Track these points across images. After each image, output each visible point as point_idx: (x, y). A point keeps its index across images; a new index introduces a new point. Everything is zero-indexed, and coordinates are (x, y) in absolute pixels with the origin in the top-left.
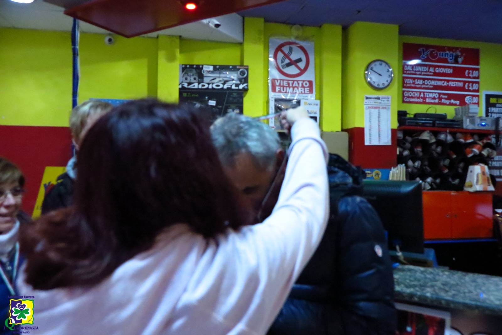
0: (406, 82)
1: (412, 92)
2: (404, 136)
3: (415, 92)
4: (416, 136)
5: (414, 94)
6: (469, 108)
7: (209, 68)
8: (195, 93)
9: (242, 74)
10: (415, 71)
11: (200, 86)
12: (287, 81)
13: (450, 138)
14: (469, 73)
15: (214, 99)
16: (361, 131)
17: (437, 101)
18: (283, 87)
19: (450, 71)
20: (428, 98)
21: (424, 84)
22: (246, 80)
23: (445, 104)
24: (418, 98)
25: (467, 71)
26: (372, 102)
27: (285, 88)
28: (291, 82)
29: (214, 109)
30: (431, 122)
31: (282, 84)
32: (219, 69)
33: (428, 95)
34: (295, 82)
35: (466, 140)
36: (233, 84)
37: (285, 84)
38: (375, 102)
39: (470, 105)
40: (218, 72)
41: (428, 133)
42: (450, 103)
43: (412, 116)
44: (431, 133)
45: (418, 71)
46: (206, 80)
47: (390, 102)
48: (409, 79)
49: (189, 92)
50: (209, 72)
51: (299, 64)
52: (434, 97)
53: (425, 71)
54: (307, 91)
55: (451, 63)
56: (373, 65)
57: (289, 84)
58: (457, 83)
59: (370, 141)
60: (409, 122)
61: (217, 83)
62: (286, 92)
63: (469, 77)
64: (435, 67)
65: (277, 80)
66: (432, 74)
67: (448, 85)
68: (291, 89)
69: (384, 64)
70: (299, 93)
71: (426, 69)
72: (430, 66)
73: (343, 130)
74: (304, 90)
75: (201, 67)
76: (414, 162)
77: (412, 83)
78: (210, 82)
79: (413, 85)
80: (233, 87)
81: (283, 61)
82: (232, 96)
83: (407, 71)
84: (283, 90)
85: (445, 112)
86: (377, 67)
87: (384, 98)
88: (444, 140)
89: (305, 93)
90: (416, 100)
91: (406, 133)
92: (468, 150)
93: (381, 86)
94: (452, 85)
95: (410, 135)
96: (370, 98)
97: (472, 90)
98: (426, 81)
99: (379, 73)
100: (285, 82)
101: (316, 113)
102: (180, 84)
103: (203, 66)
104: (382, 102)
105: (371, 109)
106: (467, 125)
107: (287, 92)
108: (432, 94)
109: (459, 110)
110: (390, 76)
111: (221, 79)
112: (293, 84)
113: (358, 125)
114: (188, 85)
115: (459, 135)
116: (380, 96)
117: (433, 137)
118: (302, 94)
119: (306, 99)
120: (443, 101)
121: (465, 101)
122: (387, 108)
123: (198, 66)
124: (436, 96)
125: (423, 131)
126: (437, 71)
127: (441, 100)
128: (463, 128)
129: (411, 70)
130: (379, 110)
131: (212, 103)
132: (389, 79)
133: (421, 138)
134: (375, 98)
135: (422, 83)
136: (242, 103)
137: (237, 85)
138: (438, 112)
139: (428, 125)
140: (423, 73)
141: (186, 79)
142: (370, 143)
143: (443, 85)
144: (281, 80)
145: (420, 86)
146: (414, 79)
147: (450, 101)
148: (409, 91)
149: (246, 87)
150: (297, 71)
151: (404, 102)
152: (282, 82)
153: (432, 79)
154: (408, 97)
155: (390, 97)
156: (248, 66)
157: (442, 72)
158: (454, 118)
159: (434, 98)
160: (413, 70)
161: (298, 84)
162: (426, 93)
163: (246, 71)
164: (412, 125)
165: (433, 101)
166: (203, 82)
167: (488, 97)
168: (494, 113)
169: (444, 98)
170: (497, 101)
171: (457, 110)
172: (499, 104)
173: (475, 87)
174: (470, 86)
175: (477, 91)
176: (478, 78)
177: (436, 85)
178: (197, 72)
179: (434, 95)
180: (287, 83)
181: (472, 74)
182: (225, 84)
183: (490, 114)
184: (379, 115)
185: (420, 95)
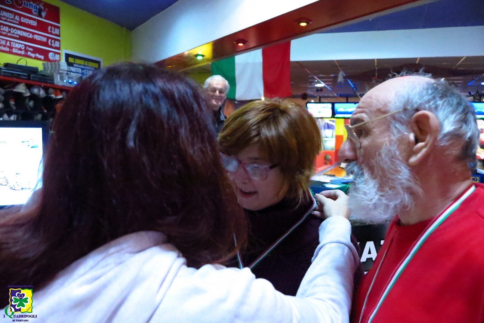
3: (2, 39)
4: (9, 88)
6: (59, 65)
13: (42, 93)
14: (51, 30)
17: (23, 52)
19: (35, 23)
20: (15, 48)
21: (10, 32)
23: (31, 57)
24: (4, 46)
25: (50, 27)
30: (26, 75)
33: (14, 45)
35: (56, 95)
41: (23, 86)
42: (35, 56)
43: (2, 66)
44: (26, 87)
45: (4, 16)
53: (11, 18)
55: (36, 16)
58: (41, 37)
60: (4, 72)
63: (52, 34)
64: (20, 15)
66: (17, 22)
67: (33, 38)
72: (15, 14)
76: (9, 116)
85: (35, 66)
88: (37, 94)
90: (3, 48)
92: (57, 105)
94: (37, 39)
95: (2, 87)
97: (54, 47)
98: (12, 29)
106: (58, 81)
108: (18, 44)
109: (48, 66)
115: (51, 90)
117: (28, 91)
120: (29, 53)
121: (48, 57)
124: (23, 47)
125: (18, 83)
126: (22, 21)
127: (27, 53)
128: (54, 84)
133: (15, 90)
135: (8, 31)
138: (29, 65)
139: (24, 77)
140: (8, 20)
143: (28, 37)
145: (6, 33)
147: (35, 55)
153: (18, 29)
157: (27, 23)
159: (21, 49)
162: (12, 43)
164: (6, 76)
165: (19, 52)
167: (67, 56)
168: (73, 72)
169: (30, 51)
170: (74, 61)
171: (46, 65)
172: (76, 64)
173: (57, 44)
174: (53, 42)
175: (59, 49)
176: (59, 36)
177: (22, 35)
179: (21, 46)
181: (54, 31)
183: (69, 72)
185: (6, 43)
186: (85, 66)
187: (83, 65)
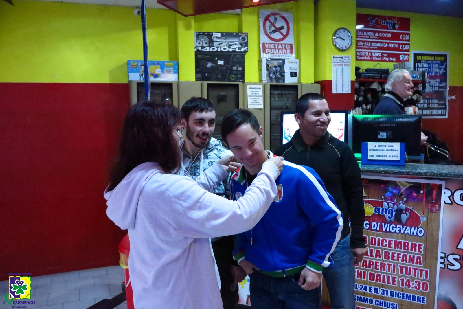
0: (358, 44)
1: (363, 52)
2: (359, 87)
3: (365, 52)
4: (367, 86)
5: (364, 54)
6: (405, 64)
7: (217, 35)
8: (208, 55)
9: (243, 39)
10: (366, 36)
11: (211, 50)
12: (273, 45)
14: (403, 37)
15: (223, 60)
16: (330, 82)
17: (380, 59)
18: (271, 49)
19: (389, 35)
20: (374, 56)
21: (371, 46)
22: (246, 44)
23: (386, 61)
24: (367, 56)
25: (401, 35)
26: (337, 60)
27: (272, 50)
28: (276, 45)
29: (222, 67)
30: (379, 75)
31: (270, 47)
32: (225, 35)
33: (374, 54)
34: (280, 45)
36: (237, 47)
38: (340, 60)
40: (224, 37)
41: (377, 84)
42: (389, 60)
43: (364, 71)
44: (379, 84)
45: (367, 36)
46: (215, 44)
47: (350, 60)
48: (360, 42)
49: (203, 54)
50: (217, 38)
51: (282, 31)
52: (378, 56)
53: (372, 35)
54: (289, 52)
55: (391, 29)
56: (338, 32)
57: (275, 46)
58: (394, 44)
59: (336, 90)
60: (363, 76)
61: (224, 46)
63: (403, 40)
64: (379, 32)
65: (267, 43)
66: (377, 38)
67: (388, 46)
68: (277, 50)
69: (346, 31)
70: (283, 54)
71: (373, 34)
72: (376, 32)
73: (315, 82)
74: (287, 52)
75: (211, 34)
76: (366, 106)
77: (363, 45)
78: (218, 46)
79: (364, 47)
80: (237, 50)
81: (270, 29)
82: (236, 57)
83: (359, 35)
84: (271, 51)
85: (387, 68)
86: (341, 34)
87: (346, 58)
89: (287, 54)
90: (366, 58)
91: (361, 84)
93: (344, 48)
94: (391, 47)
95: (363, 85)
96: (336, 58)
97: (404, 50)
98: (373, 43)
99: (343, 38)
101: (296, 69)
102: (195, 48)
103: (212, 33)
104: (345, 60)
105: (337, 66)
107: (274, 53)
108: (377, 53)
109: (397, 66)
110: (350, 40)
111: (226, 43)
112: (278, 46)
113: (327, 78)
114: (202, 49)
116: (343, 56)
117: (380, 86)
118: (285, 55)
119: (288, 59)
120: (384, 58)
121: (399, 59)
122: (348, 65)
123: (209, 33)
124: (380, 55)
125: (373, 82)
126: (380, 36)
127: (383, 58)
129: (362, 34)
130: (342, 67)
131: (221, 62)
132: (350, 43)
133: (371, 87)
134: (340, 58)
135: (369, 45)
136: (244, 62)
137: (240, 48)
138: (382, 68)
139: (377, 77)
140: (370, 37)
141: (199, 43)
142: (336, 92)
143: (384, 46)
144: (269, 43)
145: (368, 47)
146: (364, 42)
148: (361, 51)
149: (247, 50)
150: (281, 37)
151: (357, 59)
152: (270, 44)
153: (377, 42)
154: (360, 56)
155: (350, 56)
156: (247, 33)
157: (384, 36)
159: (378, 57)
160: (364, 35)
161: (282, 47)
162: (372, 53)
163: (246, 37)
164: (365, 78)
165: (377, 59)
166: (213, 46)
167: (415, 55)
168: (419, 67)
169: (385, 57)
170: (422, 58)
171: (396, 65)
172: (423, 60)
173: (407, 47)
174: (403, 47)
175: (408, 51)
176: (409, 41)
177: (379, 46)
178: (208, 38)
179: (378, 54)
180: (273, 46)
181: (405, 38)
182: (230, 47)
183: (416, 68)
184: (342, 70)
185: (368, 54)
186: (431, 61)
187: (430, 60)
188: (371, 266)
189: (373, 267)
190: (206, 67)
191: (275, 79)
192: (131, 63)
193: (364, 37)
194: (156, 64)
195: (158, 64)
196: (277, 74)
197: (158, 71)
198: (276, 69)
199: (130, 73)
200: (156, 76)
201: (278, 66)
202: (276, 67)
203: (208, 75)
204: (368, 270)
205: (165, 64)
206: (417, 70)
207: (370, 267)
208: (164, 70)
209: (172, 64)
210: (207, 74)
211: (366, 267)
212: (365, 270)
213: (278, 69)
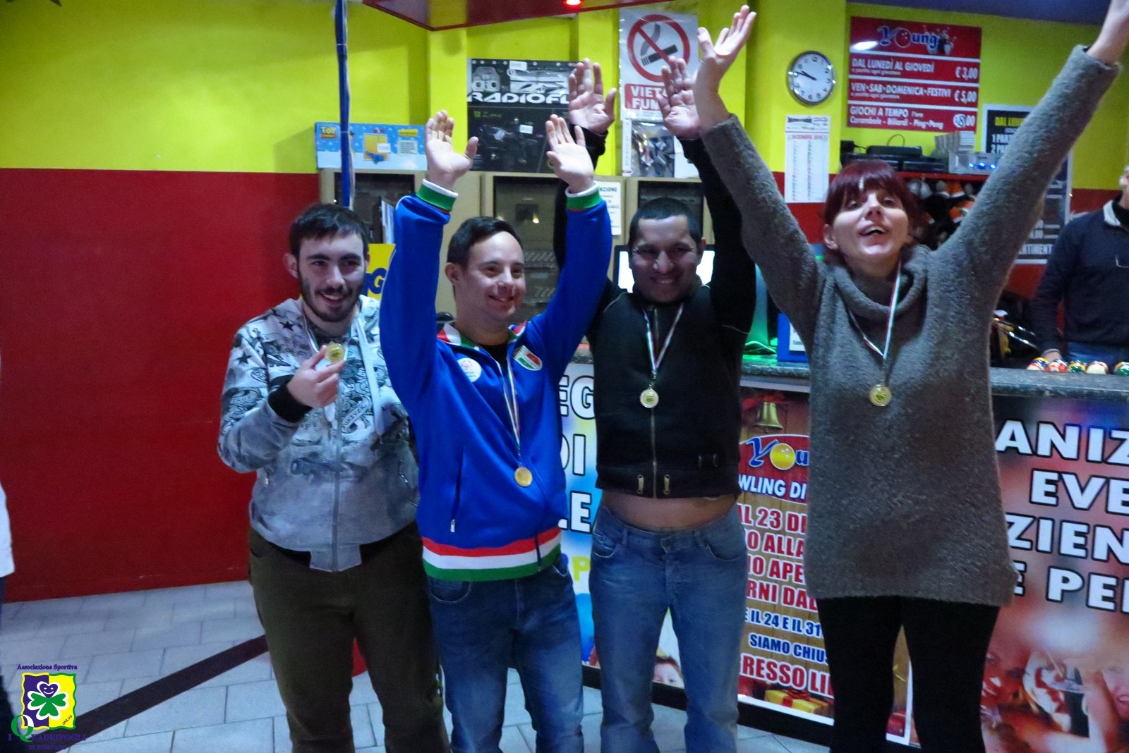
0: (853, 89)
1: (864, 106)
3: (869, 106)
5: (867, 111)
6: (959, 138)
7: (519, 66)
8: (496, 111)
10: (871, 69)
11: (505, 100)
12: (651, 89)
13: (925, 190)
14: (962, 72)
15: (530, 123)
17: (905, 123)
18: (645, 98)
19: (929, 68)
20: (891, 117)
21: (884, 92)
23: (919, 129)
24: (874, 117)
25: (959, 68)
26: (798, 126)
27: (648, 101)
29: (529, 140)
30: (896, 162)
31: (642, 95)
32: (537, 67)
33: (890, 112)
35: (951, 193)
37: (648, 93)
38: (804, 126)
39: (962, 132)
40: (535, 72)
42: (927, 126)
43: (864, 151)
45: (876, 69)
46: (514, 87)
47: (828, 127)
48: (859, 84)
49: (485, 110)
50: (518, 72)
52: (902, 115)
53: (887, 68)
55: (933, 54)
56: (801, 61)
57: (654, 93)
58: (940, 90)
59: (794, 195)
61: (534, 92)
62: (650, 109)
63: (962, 80)
64: (904, 60)
65: (635, 86)
66: (899, 73)
67: (925, 94)
69: (820, 59)
71: (889, 65)
72: (896, 59)
75: (505, 63)
77: (864, 90)
78: (521, 92)
79: (867, 95)
81: (643, 52)
83: (855, 68)
84: (645, 104)
85: (919, 144)
86: (808, 65)
87: (819, 120)
88: (915, 192)
90: (870, 121)
92: (955, 209)
93: (815, 99)
94: (932, 95)
96: (796, 120)
97: (965, 102)
98: (889, 86)
99: (813, 76)
100: (647, 89)
102: (468, 95)
103: (508, 61)
104: (816, 127)
105: (796, 140)
106: (956, 167)
107: (652, 108)
108: (898, 111)
109: (943, 140)
110: (829, 81)
111: (540, 85)
114: (483, 98)
115: (941, 184)
116: (812, 117)
120: (916, 122)
121: (952, 123)
122: (823, 137)
123: (500, 62)
124: (905, 113)
126: (908, 69)
127: (913, 122)
128: (947, 173)
129: (864, 66)
130: (809, 142)
131: (526, 129)
132: (828, 87)
134: (804, 120)
135: (880, 91)
138: (907, 145)
140: (883, 73)
141: (478, 85)
142: (794, 199)
143: (917, 94)
144: (640, 86)
145: (877, 96)
146: (868, 83)
147: (927, 123)
148: (859, 106)
151: (850, 124)
152: (642, 88)
153: (898, 84)
154: (858, 116)
155: (829, 118)
157: (915, 70)
158: (933, 154)
159: (901, 118)
162: (887, 109)
165: (899, 123)
166: (509, 92)
167: (992, 115)
168: (1001, 144)
169: (917, 118)
170: (1007, 123)
171: (940, 139)
172: (1009, 127)
173: (971, 97)
174: (963, 95)
175: (974, 105)
176: (976, 81)
177: (905, 93)
178: (499, 73)
179: (901, 112)
180: (651, 92)
181: (967, 74)
182: (549, 95)
183: (993, 146)
184: (809, 150)
185: (877, 112)
188: (788, 574)
189: (791, 577)
190: (493, 137)
191: (653, 169)
192: (323, 128)
193: (868, 71)
194: (379, 131)
195: (382, 131)
196: (659, 157)
197: (383, 147)
198: (655, 145)
199: (320, 150)
200: (378, 158)
201: (660, 139)
202: (654, 140)
203: (498, 157)
204: (781, 583)
205: (399, 131)
206: (996, 151)
207: (785, 577)
208: (396, 145)
209: (416, 131)
210: (493, 155)
211: (778, 576)
212: (776, 582)
213: (661, 145)
